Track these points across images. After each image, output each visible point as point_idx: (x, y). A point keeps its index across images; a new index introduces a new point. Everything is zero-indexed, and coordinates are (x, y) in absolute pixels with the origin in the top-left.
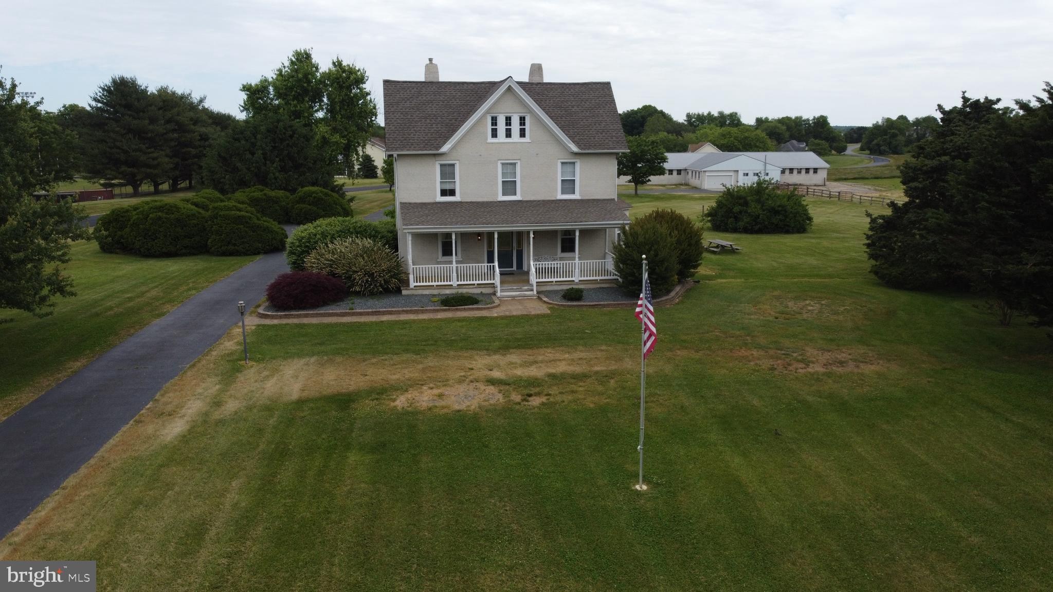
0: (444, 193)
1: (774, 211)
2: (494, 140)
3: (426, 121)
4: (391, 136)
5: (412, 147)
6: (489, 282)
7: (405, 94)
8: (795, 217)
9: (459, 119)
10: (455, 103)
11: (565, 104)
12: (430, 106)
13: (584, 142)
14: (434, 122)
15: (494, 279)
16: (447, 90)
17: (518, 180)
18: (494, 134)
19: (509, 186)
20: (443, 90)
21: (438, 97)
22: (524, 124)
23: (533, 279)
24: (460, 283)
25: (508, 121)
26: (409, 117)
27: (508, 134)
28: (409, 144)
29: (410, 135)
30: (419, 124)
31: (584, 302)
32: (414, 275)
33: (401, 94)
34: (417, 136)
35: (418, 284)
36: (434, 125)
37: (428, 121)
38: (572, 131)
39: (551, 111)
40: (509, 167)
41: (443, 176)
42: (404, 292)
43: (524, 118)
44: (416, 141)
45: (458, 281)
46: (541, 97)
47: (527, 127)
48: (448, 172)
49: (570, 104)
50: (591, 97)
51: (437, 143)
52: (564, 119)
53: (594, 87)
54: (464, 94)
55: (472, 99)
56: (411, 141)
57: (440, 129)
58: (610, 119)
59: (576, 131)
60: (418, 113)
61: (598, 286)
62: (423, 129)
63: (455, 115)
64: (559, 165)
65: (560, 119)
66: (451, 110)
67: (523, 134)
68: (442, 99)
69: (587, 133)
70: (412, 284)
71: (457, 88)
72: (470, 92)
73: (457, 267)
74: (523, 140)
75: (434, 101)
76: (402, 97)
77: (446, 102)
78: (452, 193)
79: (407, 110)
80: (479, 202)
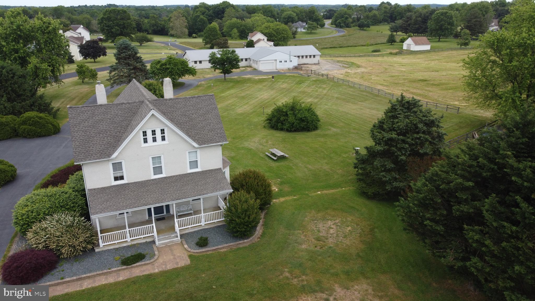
0: (116, 179)
1: (302, 120)
2: (146, 145)
3: (99, 135)
4: (77, 150)
5: (92, 156)
6: (150, 235)
7: (84, 116)
8: (312, 122)
9: (122, 131)
10: (118, 120)
11: (188, 113)
12: (102, 123)
13: (201, 139)
14: (105, 136)
15: (153, 233)
16: (112, 110)
17: (163, 165)
18: (145, 141)
19: (158, 170)
20: (109, 110)
21: (106, 116)
22: (164, 133)
23: (177, 228)
24: (132, 238)
25: (154, 132)
26: (88, 134)
27: (154, 140)
28: (90, 154)
29: (90, 148)
30: (95, 138)
31: (209, 247)
32: (102, 239)
33: (81, 117)
34: (95, 148)
35: (105, 244)
36: (106, 138)
37: (101, 135)
38: (193, 132)
39: (180, 118)
40: (156, 159)
41: (115, 169)
42: (97, 250)
43: (164, 130)
44: (94, 152)
45: (131, 237)
46: (173, 109)
47: (166, 135)
48: (117, 166)
49: (191, 112)
50: (203, 106)
51: (109, 152)
52: (188, 124)
53: (204, 98)
54: (123, 112)
55: (129, 115)
56: (91, 152)
57: (109, 140)
58: (216, 121)
59: (196, 132)
60: (94, 129)
61: (216, 225)
62: (98, 142)
63: (119, 128)
64: (187, 154)
65: (185, 124)
66: (115, 125)
67: (163, 139)
68: (109, 117)
69: (202, 132)
70: (101, 245)
71: (119, 108)
72: (127, 110)
73: (129, 231)
74: (164, 142)
75: (104, 120)
76: (82, 118)
77: (112, 119)
78: (122, 178)
79: (86, 128)
80: (139, 182)
